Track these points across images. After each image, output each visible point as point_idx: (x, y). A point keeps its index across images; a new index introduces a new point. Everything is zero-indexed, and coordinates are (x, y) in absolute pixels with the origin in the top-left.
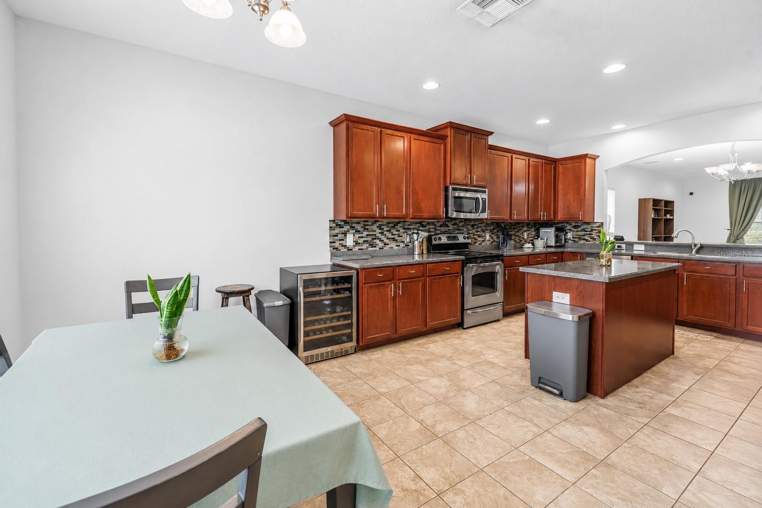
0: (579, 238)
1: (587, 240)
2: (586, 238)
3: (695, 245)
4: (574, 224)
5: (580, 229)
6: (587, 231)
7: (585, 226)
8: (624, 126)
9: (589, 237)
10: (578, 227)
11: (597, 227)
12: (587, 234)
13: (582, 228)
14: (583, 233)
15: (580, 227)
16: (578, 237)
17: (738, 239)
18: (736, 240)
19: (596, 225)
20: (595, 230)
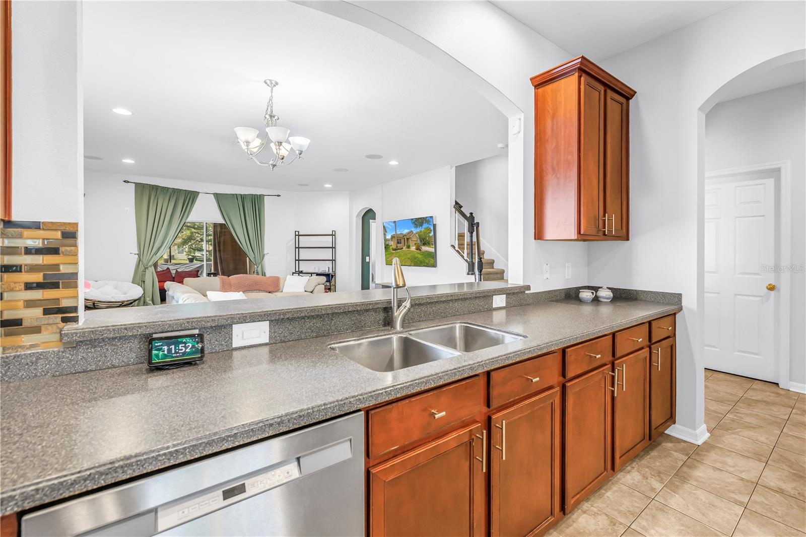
17: (147, 268)
18: (145, 268)
19: (20, 236)
20: (17, 269)
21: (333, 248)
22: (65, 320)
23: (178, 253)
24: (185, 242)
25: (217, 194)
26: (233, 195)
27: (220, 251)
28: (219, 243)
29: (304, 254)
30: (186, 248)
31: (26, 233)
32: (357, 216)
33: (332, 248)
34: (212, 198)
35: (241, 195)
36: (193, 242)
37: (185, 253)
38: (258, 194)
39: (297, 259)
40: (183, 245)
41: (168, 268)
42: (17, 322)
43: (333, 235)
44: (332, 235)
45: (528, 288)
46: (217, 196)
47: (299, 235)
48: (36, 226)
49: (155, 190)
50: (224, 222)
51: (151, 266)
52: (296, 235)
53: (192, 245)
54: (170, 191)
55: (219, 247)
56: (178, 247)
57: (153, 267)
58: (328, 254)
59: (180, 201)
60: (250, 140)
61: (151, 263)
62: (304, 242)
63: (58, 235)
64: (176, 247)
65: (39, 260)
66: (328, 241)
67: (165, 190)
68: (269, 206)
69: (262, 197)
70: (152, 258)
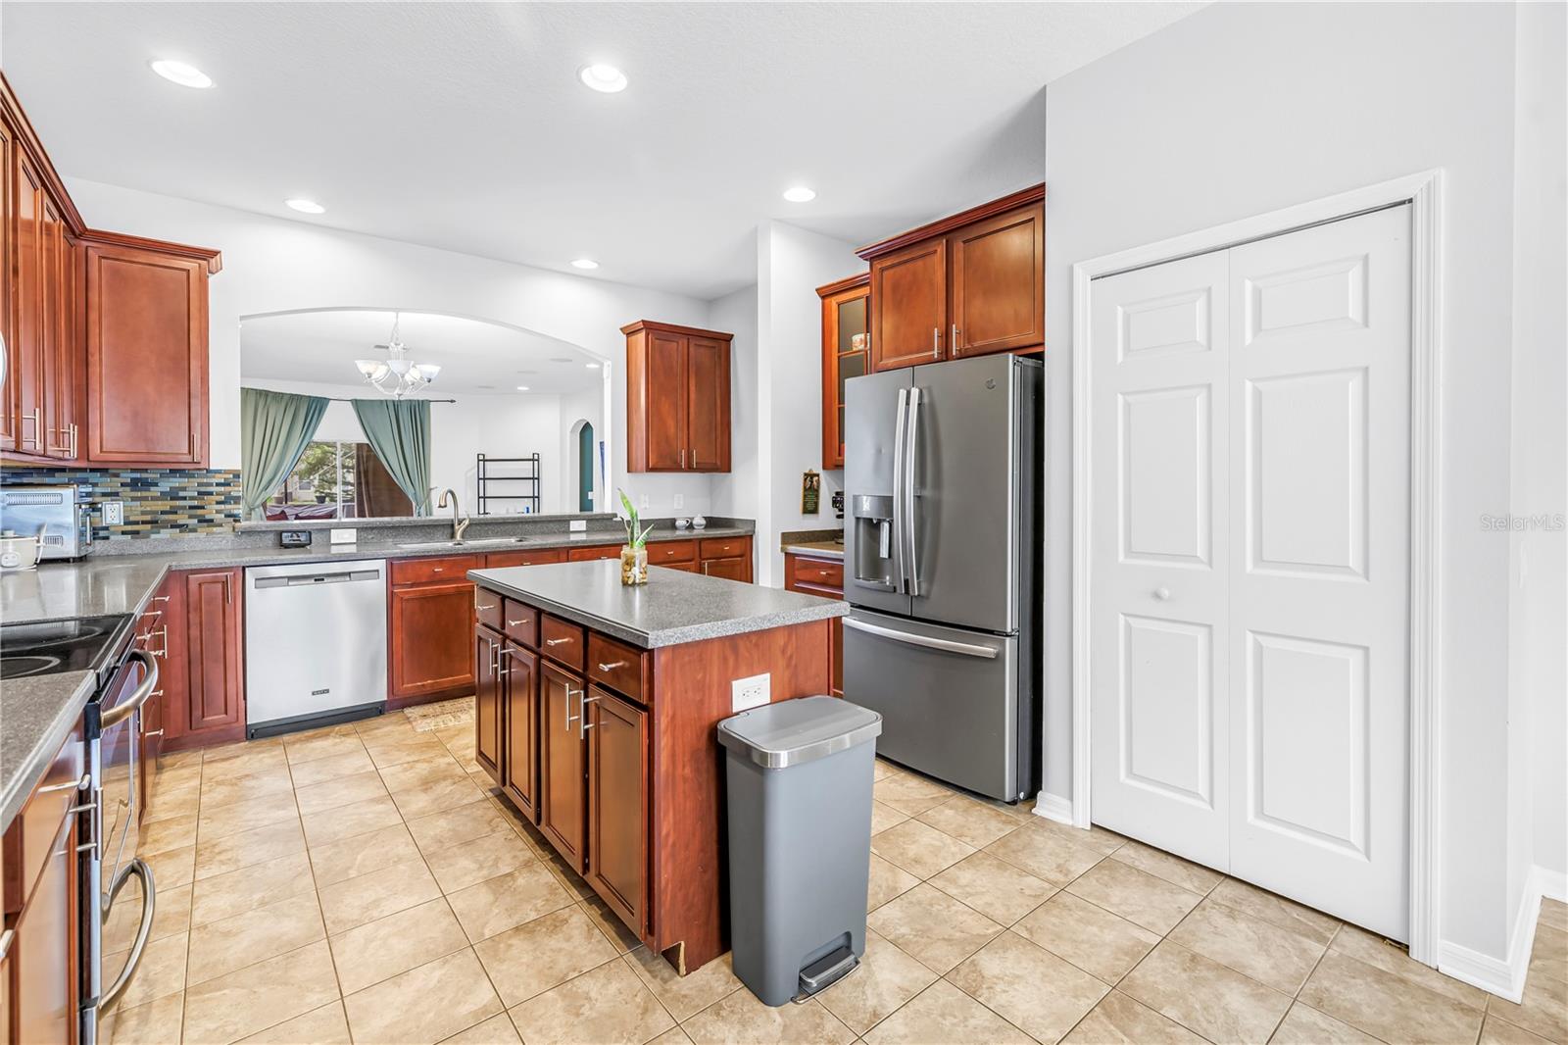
0: (153, 522)
1: (182, 527)
2: (182, 519)
3: (460, 522)
4: (127, 477)
5: (155, 491)
6: (184, 498)
7: (176, 482)
8: (320, 210)
9: (190, 517)
10: (147, 484)
11: (218, 485)
12: (184, 508)
13: (165, 486)
14: (167, 505)
15: (156, 485)
16: (148, 518)
17: (254, 509)
18: (251, 510)
19: (214, 477)
20: (211, 494)
21: (535, 479)
22: (235, 521)
23: (300, 489)
24: (312, 469)
25: (356, 400)
26: (381, 401)
27: (367, 483)
28: (366, 472)
29: (493, 488)
30: (316, 479)
31: (217, 475)
32: (572, 431)
33: (533, 478)
34: (349, 407)
35: (394, 401)
36: (325, 468)
37: (313, 489)
38: (421, 399)
39: (481, 494)
40: (310, 474)
41: (283, 512)
42: (212, 521)
43: (535, 459)
44: (533, 460)
45: (615, 515)
46: (357, 404)
47: (484, 461)
48: (219, 472)
49: (264, 394)
50: (367, 442)
51: (258, 507)
52: (479, 460)
53: (324, 474)
54: (286, 398)
55: (366, 476)
56: (301, 478)
57: (261, 508)
58: (526, 488)
59: (301, 410)
60: (371, 372)
61: (259, 502)
62: (493, 470)
63: (231, 476)
64: (296, 478)
65: (222, 489)
66: (526, 469)
67: (278, 396)
68: (437, 416)
69: (425, 404)
70: (260, 494)
